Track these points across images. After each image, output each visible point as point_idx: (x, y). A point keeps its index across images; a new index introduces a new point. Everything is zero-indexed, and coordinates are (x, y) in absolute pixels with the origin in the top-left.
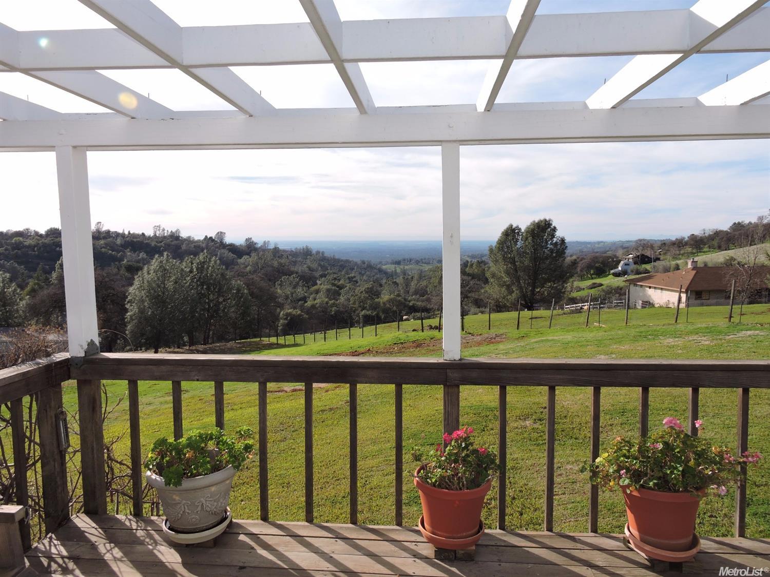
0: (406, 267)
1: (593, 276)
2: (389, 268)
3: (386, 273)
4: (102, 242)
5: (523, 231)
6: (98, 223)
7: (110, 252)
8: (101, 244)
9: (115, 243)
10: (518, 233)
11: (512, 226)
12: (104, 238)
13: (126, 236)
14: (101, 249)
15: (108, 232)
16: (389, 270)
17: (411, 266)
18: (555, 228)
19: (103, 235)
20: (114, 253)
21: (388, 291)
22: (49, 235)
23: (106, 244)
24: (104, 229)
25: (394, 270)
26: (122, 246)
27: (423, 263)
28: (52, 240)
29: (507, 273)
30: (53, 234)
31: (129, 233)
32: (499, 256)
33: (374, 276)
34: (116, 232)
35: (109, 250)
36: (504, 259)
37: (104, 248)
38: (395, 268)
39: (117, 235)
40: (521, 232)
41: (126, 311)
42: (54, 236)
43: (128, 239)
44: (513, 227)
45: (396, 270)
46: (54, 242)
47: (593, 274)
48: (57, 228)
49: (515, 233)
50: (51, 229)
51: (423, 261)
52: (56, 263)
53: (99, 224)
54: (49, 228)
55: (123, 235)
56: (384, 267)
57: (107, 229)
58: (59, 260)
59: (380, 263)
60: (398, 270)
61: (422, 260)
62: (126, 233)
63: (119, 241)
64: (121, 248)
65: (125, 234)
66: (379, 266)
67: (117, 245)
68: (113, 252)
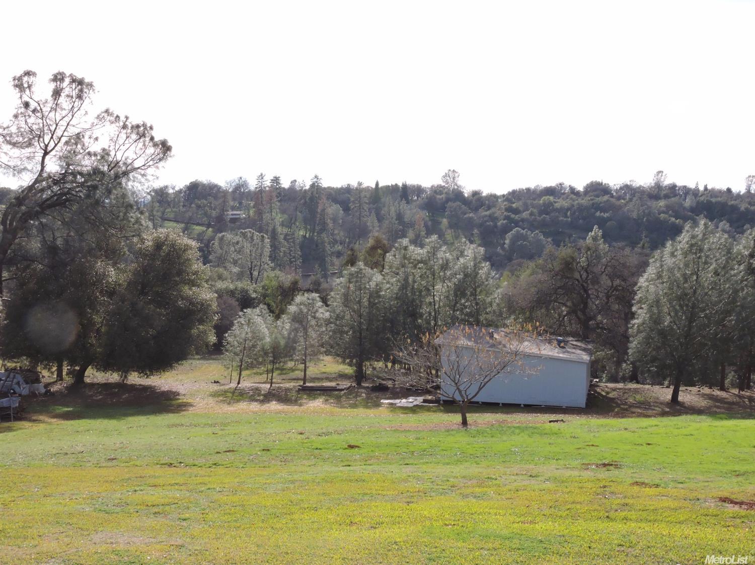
4: (662, 203)
6: (660, 172)
7: (673, 219)
8: (660, 206)
9: (681, 205)
12: (667, 197)
13: (700, 195)
14: (659, 214)
15: (673, 187)
19: (665, 192)
20: (678, 221)
22: (589, 192)
23: (667, 207)
24: (667, 182)
26: (692, 210)
28: (592, 200)
30: (595, 190)
31: (706, 188)
34: (685, 187)
35: (671, 216)
37: (664, 212)
39: (687, 191)
41: (633, 315)
42: (595, 193)
43: (702, 199)
46: (593, 204)
48: (601, 181)
50: (592, 183)
52: (588, 235)
53: (660, 174)
54: (588, 182)
55: (695, 193)
57: (671, 182)
58: (591, 231)
62: (701, 188)
63: (688, 202)
64: (690, 213)
65: (698, 190)
67: (684, 208)
68: (676, 219)
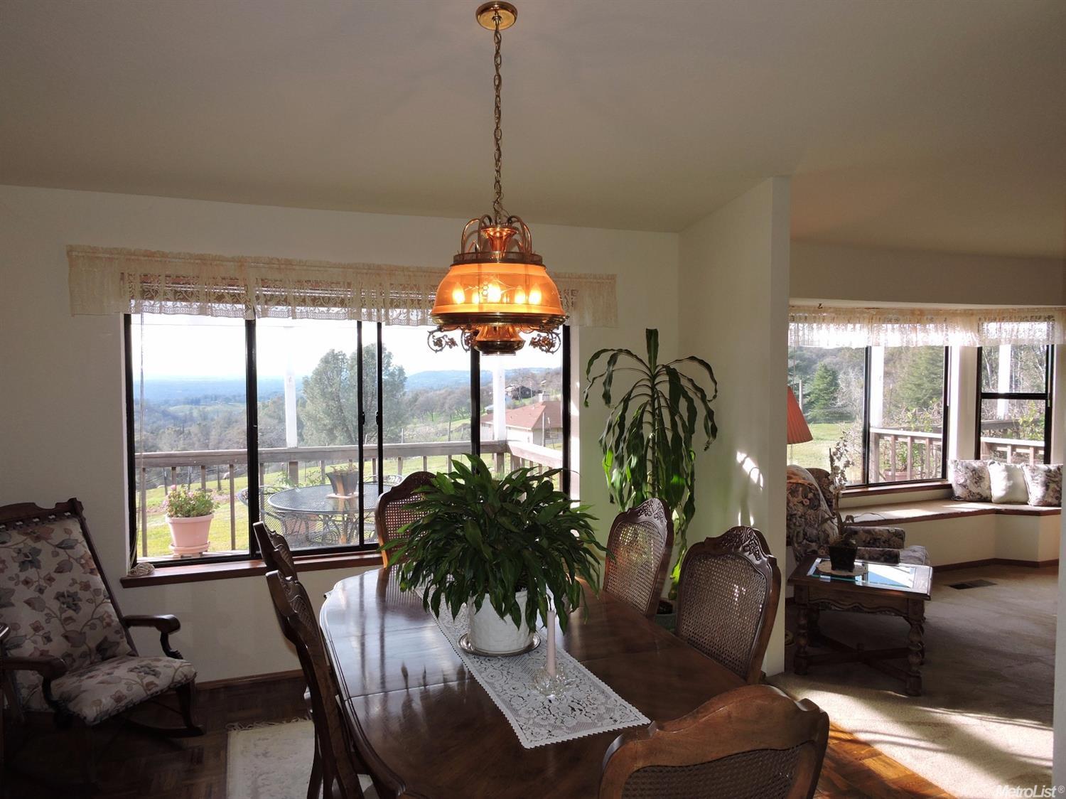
0: (209, 409)
1: (465, 415)
2: (181, 410)
3: (175, 418)
5: (348, 357)
10: (342, 359)
11: (334, 350)
16: (180, 414)
17: (216, 407)
18: (390, 353)
21: (168, 444)
25: (188, 413)
27: (236, 401)
29: (328, 413)
32: (317, 391)
33: (154, 422)
36: (324, 394)
38: (191, 409)
40: (346, 359)
44: (336, 352)
45: (191, 413)
47: (465, 412)
49: (338, 359)
51: (237, 398)
56: (172, 409)
59: (166, 402)
60: (195, 414)
61: (234, 397)
66: (162, 408)
